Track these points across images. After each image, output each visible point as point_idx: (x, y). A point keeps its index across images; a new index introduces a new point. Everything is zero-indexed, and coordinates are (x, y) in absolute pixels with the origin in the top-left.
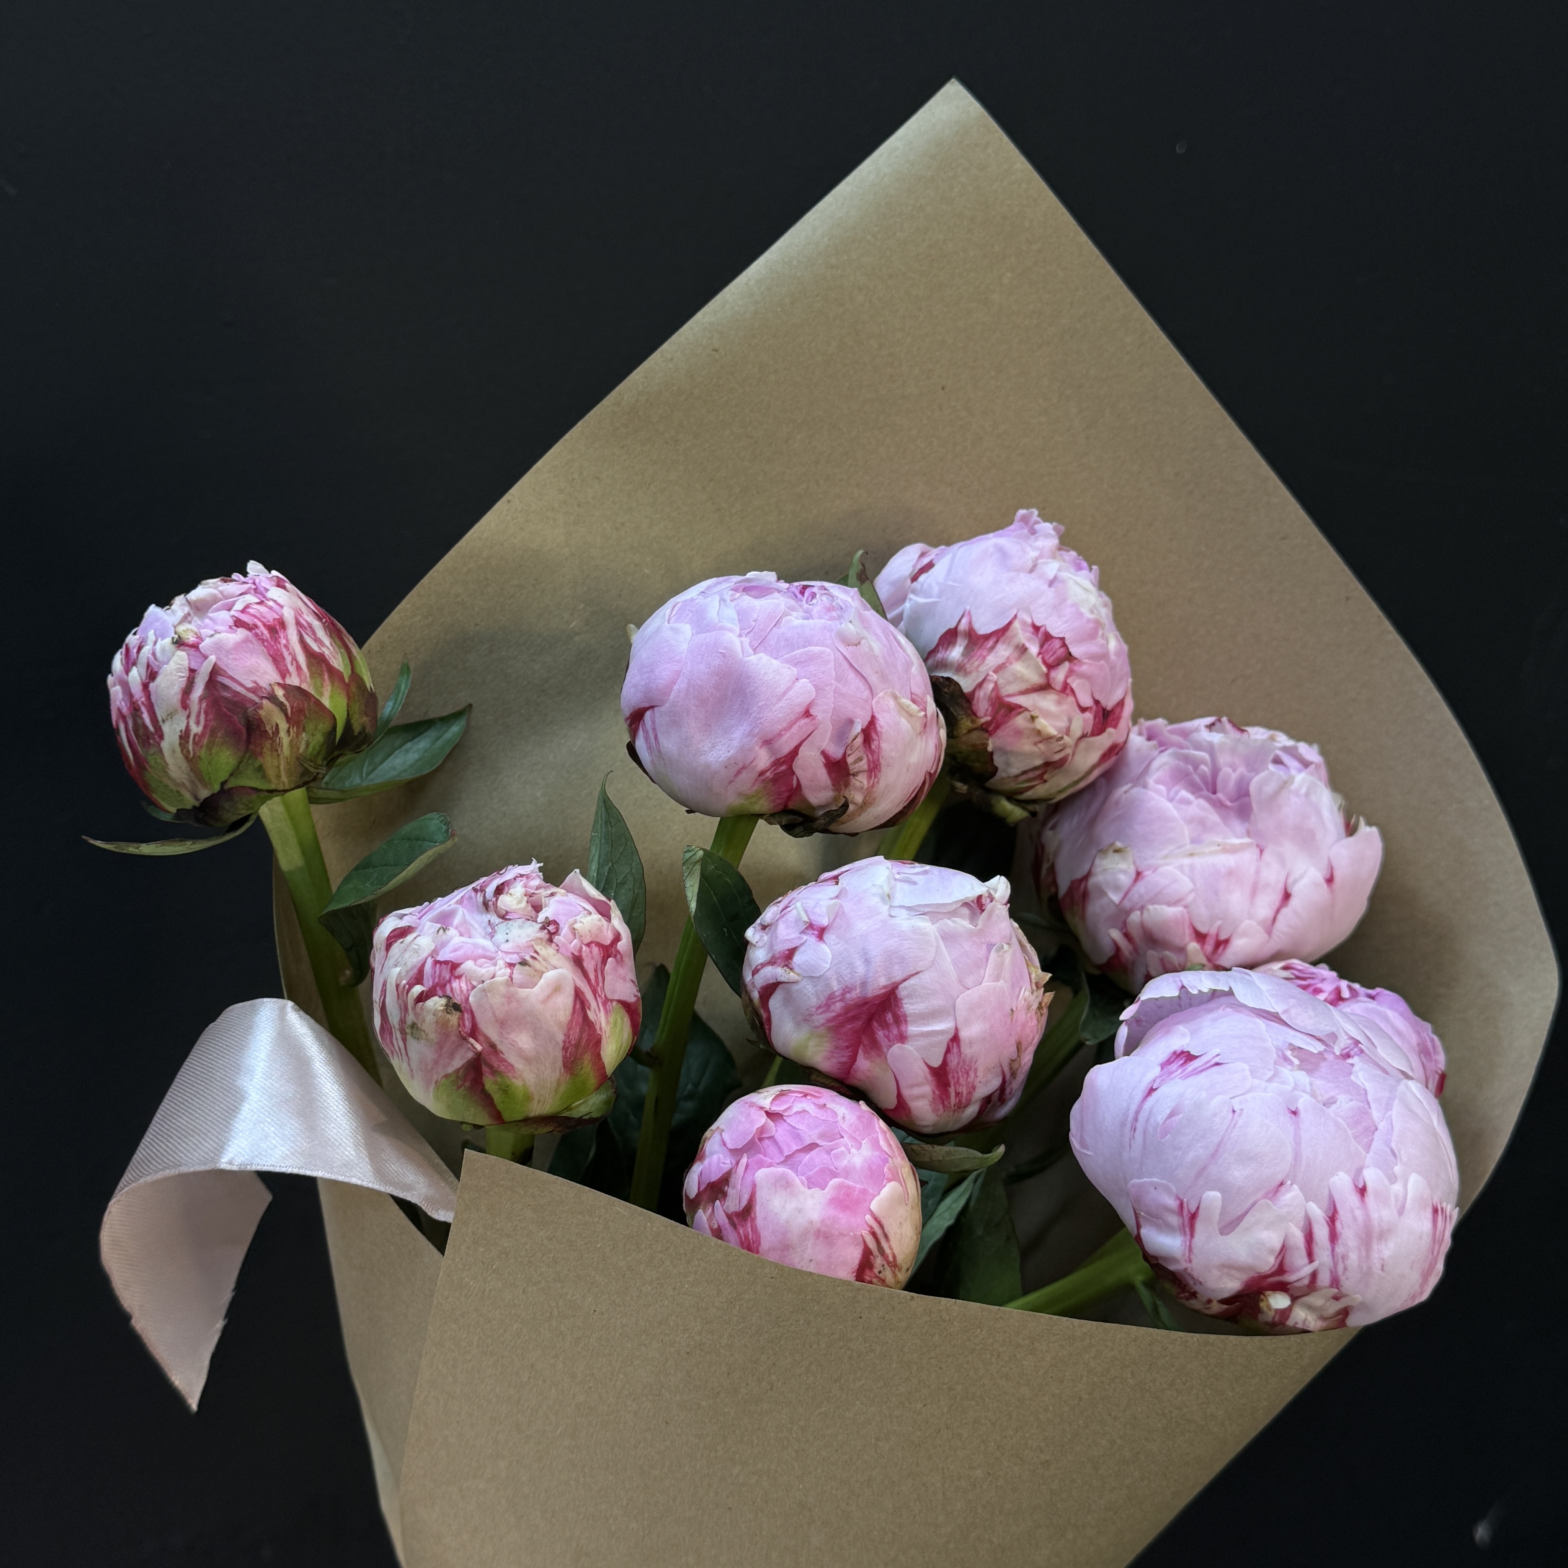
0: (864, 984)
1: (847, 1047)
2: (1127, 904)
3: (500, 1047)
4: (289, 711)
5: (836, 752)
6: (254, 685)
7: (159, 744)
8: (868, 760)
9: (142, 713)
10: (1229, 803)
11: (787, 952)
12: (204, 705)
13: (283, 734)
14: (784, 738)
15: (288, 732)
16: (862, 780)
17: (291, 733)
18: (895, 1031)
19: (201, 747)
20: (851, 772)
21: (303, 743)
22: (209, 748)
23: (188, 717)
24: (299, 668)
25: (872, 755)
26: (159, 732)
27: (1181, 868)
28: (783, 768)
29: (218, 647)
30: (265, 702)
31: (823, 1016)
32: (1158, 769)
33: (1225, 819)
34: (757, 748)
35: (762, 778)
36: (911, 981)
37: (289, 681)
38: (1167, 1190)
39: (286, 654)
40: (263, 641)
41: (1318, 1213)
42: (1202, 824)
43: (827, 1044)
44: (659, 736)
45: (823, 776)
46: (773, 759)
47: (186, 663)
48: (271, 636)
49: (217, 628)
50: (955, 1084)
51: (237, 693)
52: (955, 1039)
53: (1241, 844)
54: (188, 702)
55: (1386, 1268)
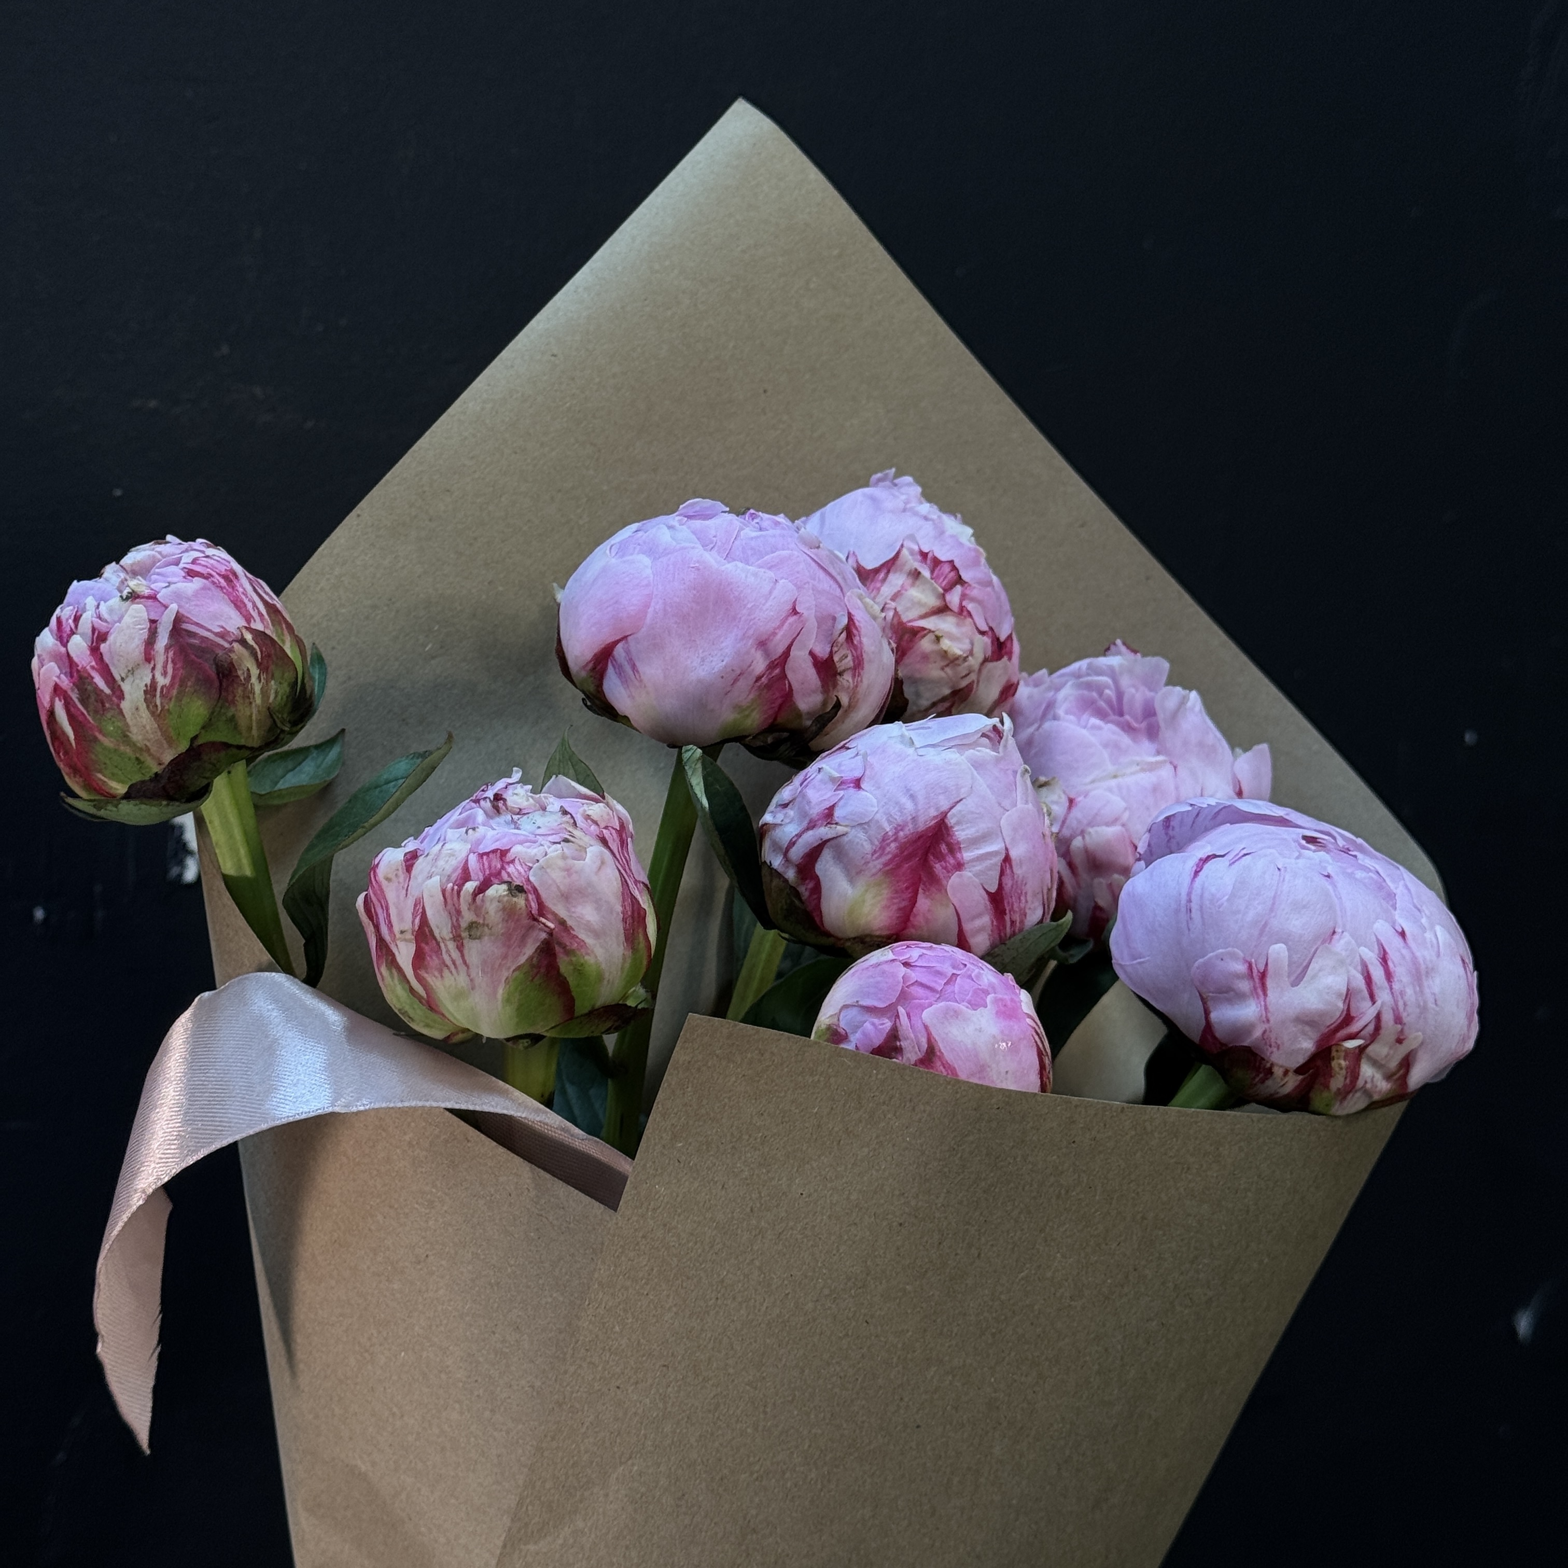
0: (914, 819)
1: (907, 888)
2: (1066, 832)
3: (570, 923)
4: (259, 656)
5: (823, 651)
6: (222, 630)
7: (118, 706)
8: (852, 656)
9: (93, 678)
10: (1137, 725)
11: (827, 811)
12: (171, 654)
13: (254, 680)
14: (776, 639)
15: (259, 678)
16: (848, 679)
17: (262, 681)
18: (951, 861)
19: (170, 699)
20: (840, 670)
21: (273, 691)
22: (179, 700)
23: (153, 669)
24: (260, 614)
25: (856, 651)
26: (118, 693)
27: (1110, 790)
28: (777, 671)
29: (178, 596)
30: (236, 645)
31: (879, 860)
32: (1064, 701)
33: (1135, 740)
34: (753, 651)
35: (759, 683)
36: (957, 808)
37: (253, 626)
38: (1234, 956)
39: (246, 601)
40: (222, 588)
41: (1371, 956)
42: (1115, 747)
43: (885, 892)
45: (812, 678)
46: (768, 662)
47: (145, 615)
48: (228, 585)
49: (169, 579)
50: (1010, 911)
51: (205, 639)
52: (1007, 859)
53: (1157, 763)
54: (152, 653)
55: (1439, 1003)
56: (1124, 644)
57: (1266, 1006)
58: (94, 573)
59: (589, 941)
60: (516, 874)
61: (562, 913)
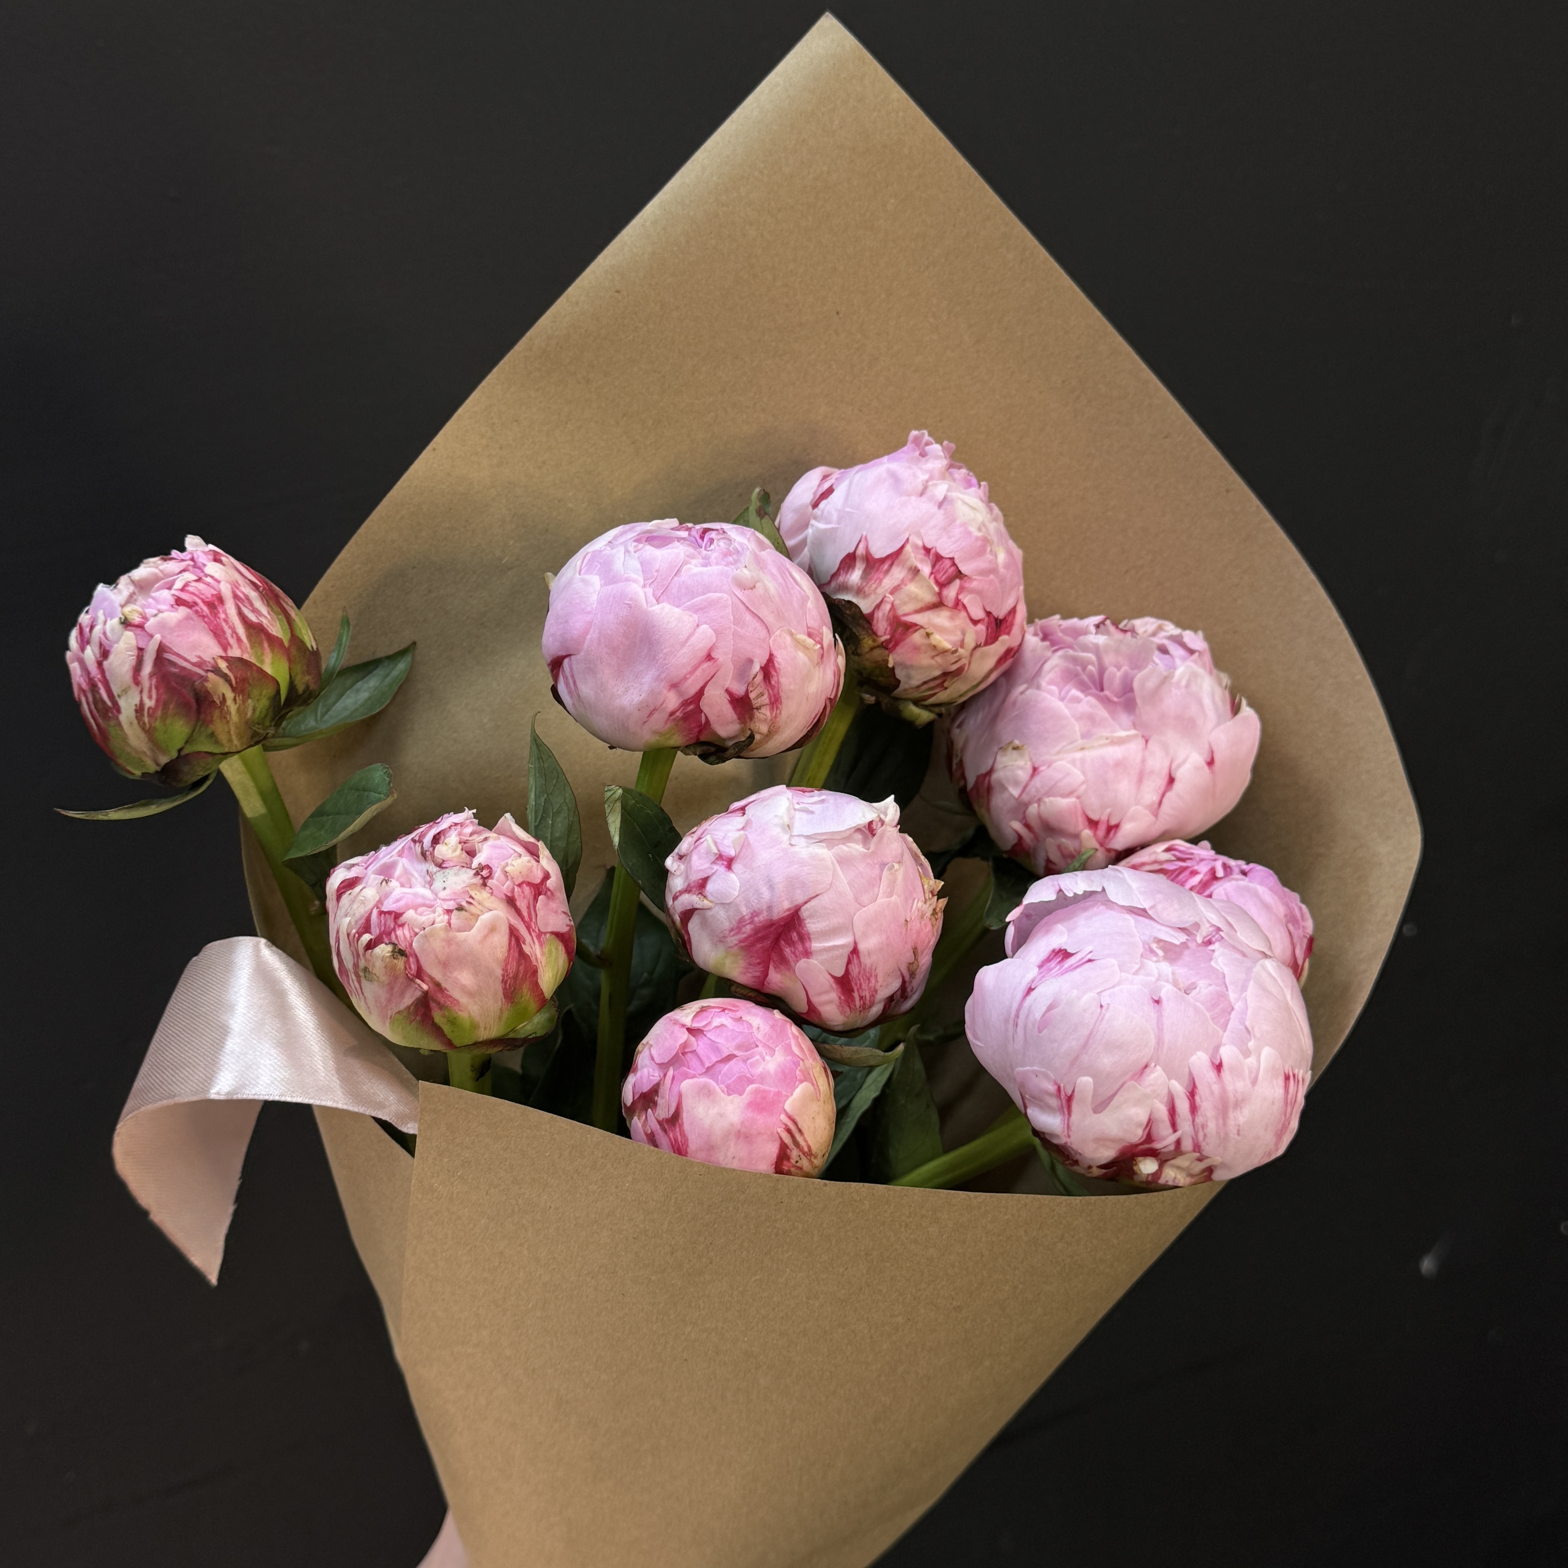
0: (770, 908)
1: (759, 964)
2: (1025, 797)
3: (444, 985)
4: (233, 681)
5: (739, 689)
6: (199, 660)
7: (117, 719)
8: (769, 694)
9: (99, 689)
10: (1115, 699)
11: (701, 881)
12: (154, 681)
13: (229, 702)
14: (689, 681)
15: (235, 699)
16: (766, 712)
17: (238, 700)
18: (800, 947)
19: (156, 719)
20: (754, 707)
21: (250, 709)
22: (164, 718)
23: (141, 692)
24: (239, 640)
25: (772, 689)
26: (116, 707)
27: (1073, 762)
28: (691, 707)
29: (162, 626)
30: (211, 675)
31: (736, 937)
32: (1050, 671)
33: (1112, 714)
34: (665, 691)
35: (673, 717)
36: (813, 903)
37: (230, 653)
38: (1046, 1076)
39: (226, 628)
40: (204, 617)
41: (1179, 1089)
42: (1091, 719)
43: (742, 961)
44: (577, 681)
45: (729, 711)
46: (681, 700)
47: (133, 642)
48: (211, 612)
49: (160, 606)
50: (858, 989)
51: (183, 669)
52: (855, 951)
53: (1128, 736)
54: (139, 679)
55: (1241, 1133)
57: (1069, 1124)
59: (464, 999)
60: (403, 937)
61: (438, 977)
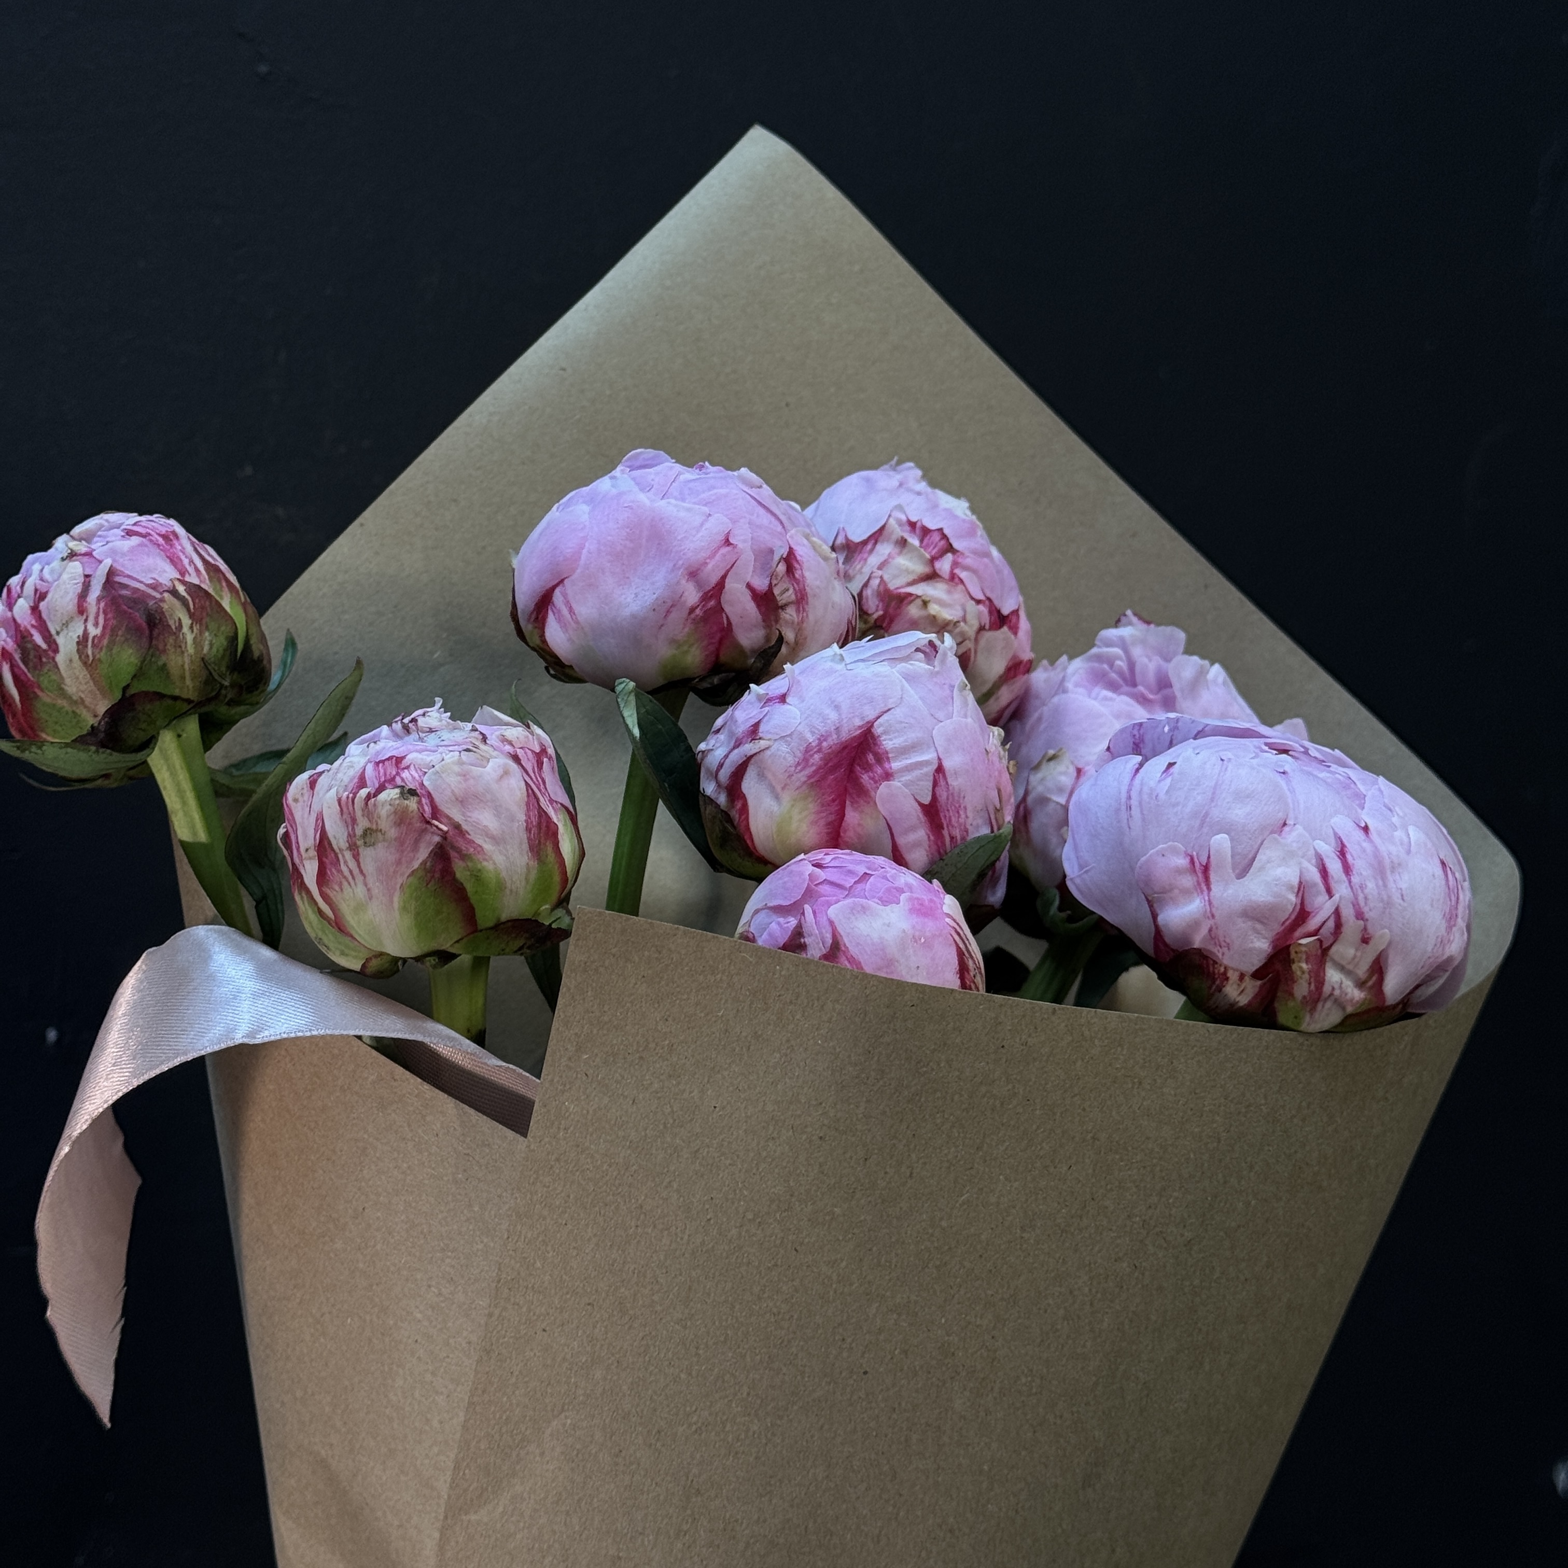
0: (838, 729)
1: (834, 800)
3: (464, 827)
4: (192, 606)
5: (761, 584)
6: (154, 582)
7: (53, 659)
8: (794, 591)
9: (32, 636)
10: (1151, 696)
11: (751, 729)
12: (102, 605)
13: (185, 629)
14: (709, 568)
15: (191, 627)
16: (791, 613)
17: (195, 628)
18: (879, 770)
19: (101, 649)
20: (780, 604)
21: (207, 642)
22: (110, 649)
23: (86, 620)
24: (197, 570)
25: (798, 584)
26: (54, 646)
28: (712, 603)
29: (113, 553)
30: (166, 595)
31: (802, 773)
32: (1074, 674)
34: (683, 582)
35: (693, 616)
36: (885, 718)
37: (187, 579)
38: (1175, 851)
39: (183, 557)
40: (159, 545)
41: (1327, 849)
43: (811, 806)
44: (576, 607)
45: (752, 612)
46: (701, 593)
47: (80, 571)
48: (165, 542)
49: (108, 539)
50: (948, 826)
51: (136, 590)
52: (940, 769)
54: (85, 605)
55: (1405, 898)
56: (1135, 614)
57: (1209, 900)
58: (46, 546)
59: (488, 846)
60: (410, 778)
61: (457, 817)
